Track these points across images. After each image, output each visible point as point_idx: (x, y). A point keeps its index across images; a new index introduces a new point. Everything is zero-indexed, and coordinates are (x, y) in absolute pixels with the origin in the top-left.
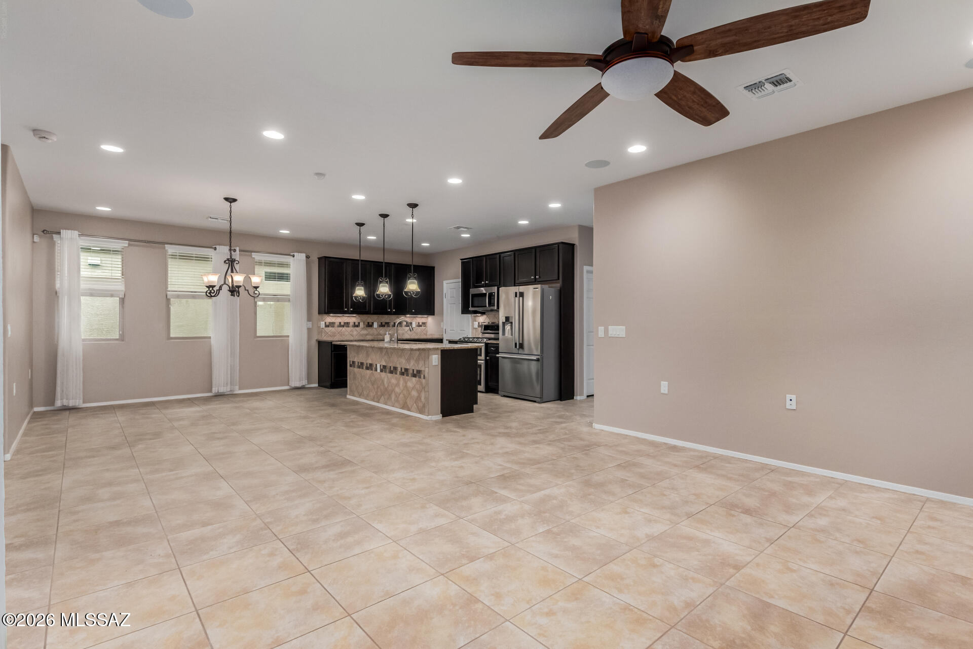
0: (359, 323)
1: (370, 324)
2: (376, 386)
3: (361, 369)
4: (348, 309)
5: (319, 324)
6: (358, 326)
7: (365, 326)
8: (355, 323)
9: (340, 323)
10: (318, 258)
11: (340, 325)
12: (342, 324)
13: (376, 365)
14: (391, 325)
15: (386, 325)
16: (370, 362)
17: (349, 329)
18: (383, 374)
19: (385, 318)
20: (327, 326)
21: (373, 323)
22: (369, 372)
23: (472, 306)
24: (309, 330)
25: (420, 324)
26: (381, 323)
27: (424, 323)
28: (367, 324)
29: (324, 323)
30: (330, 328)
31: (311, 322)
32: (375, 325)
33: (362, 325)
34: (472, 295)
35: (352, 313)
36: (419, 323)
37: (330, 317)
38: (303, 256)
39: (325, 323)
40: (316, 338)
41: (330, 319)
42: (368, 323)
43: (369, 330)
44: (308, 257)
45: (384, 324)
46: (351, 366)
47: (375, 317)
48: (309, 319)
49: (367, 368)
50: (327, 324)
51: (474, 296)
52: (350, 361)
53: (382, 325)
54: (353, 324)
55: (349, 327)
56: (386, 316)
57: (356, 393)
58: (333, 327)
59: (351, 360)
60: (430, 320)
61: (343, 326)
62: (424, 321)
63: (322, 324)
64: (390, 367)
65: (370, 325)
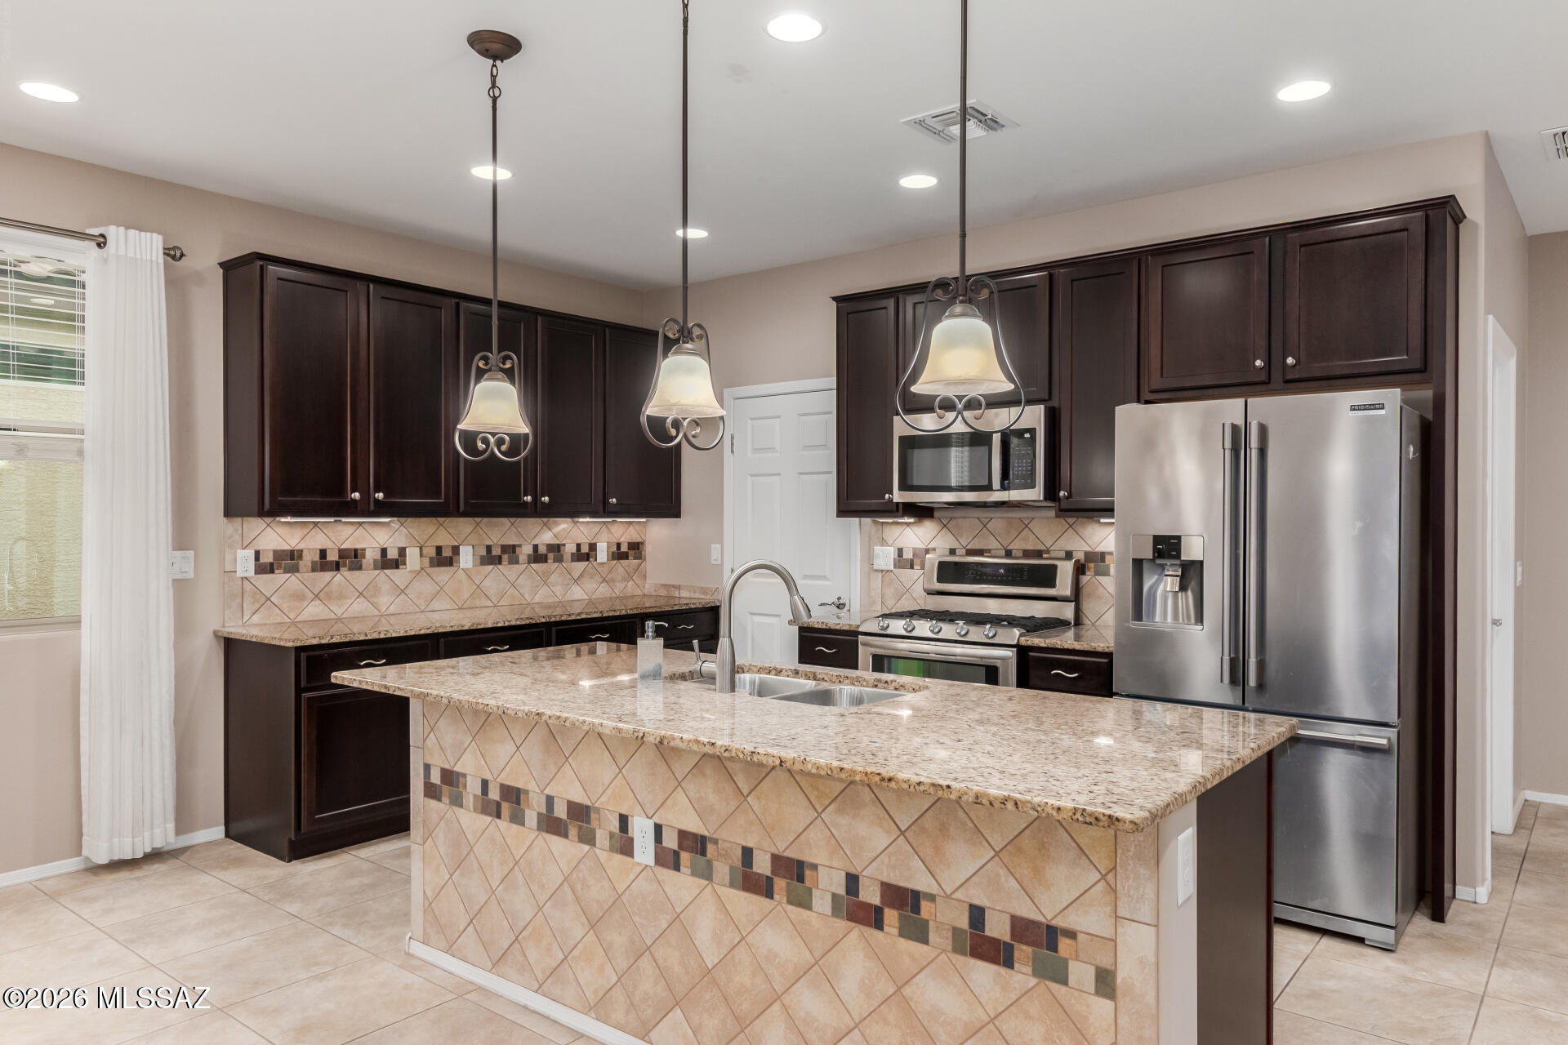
0: (402, 552)
1: (447, 553)
2: (618, 939)
3: (503, 824)
4: (366, 495)
5: (228, 557)
6: (396, 564)
7: (426, 561)
8: (384, 551)
9: (323, 553)
10: (221, 265)
11: (324, 563)
12: (332, 557)
13: (624, 820)
14: (523, 558)
15: (505, 557)
16: (579, 797)
17: (361, 578)
18: (682, 885)
19: (501, 531)
20: (264, 569)
21: (456, 550)
22: (565, 849)
23: (905, 486)
24: (181, 587)
25: (624, 548)
26: (489, 548)
27: (636, 547)
28: (432, 552)
29: (250, 553)
30: (280, 577)
31: (191, 554)
32: (466, 557)
33: (413, 557)
34: (901, 438)
35: (381, 509)
36: (619, 545)
37: (280, 530)
38: (150, 246)
39: (257, 554)
40: (216, 625)
41: (279, 534)
42: (439, 549)
43: (443, 574)
44: (173, 254)
45: (496, 552)
46: (431, 791)
47: (463, 527)
48: (183, 536)
49: (551, 824)
50: (267, 558)
51: (909, 443)
52: (427, 767)
53: (490, 558)
54: (378, 556)
55: (360, 568)
56: (505, 520)
57: (469, 940)
58: (294, 570)
59: (438, 762)
60: (656, 532)
61: (337, 567)
62: (636, 538)
63: (244, 563)
64: (747, 853)
65: (444, 559)
